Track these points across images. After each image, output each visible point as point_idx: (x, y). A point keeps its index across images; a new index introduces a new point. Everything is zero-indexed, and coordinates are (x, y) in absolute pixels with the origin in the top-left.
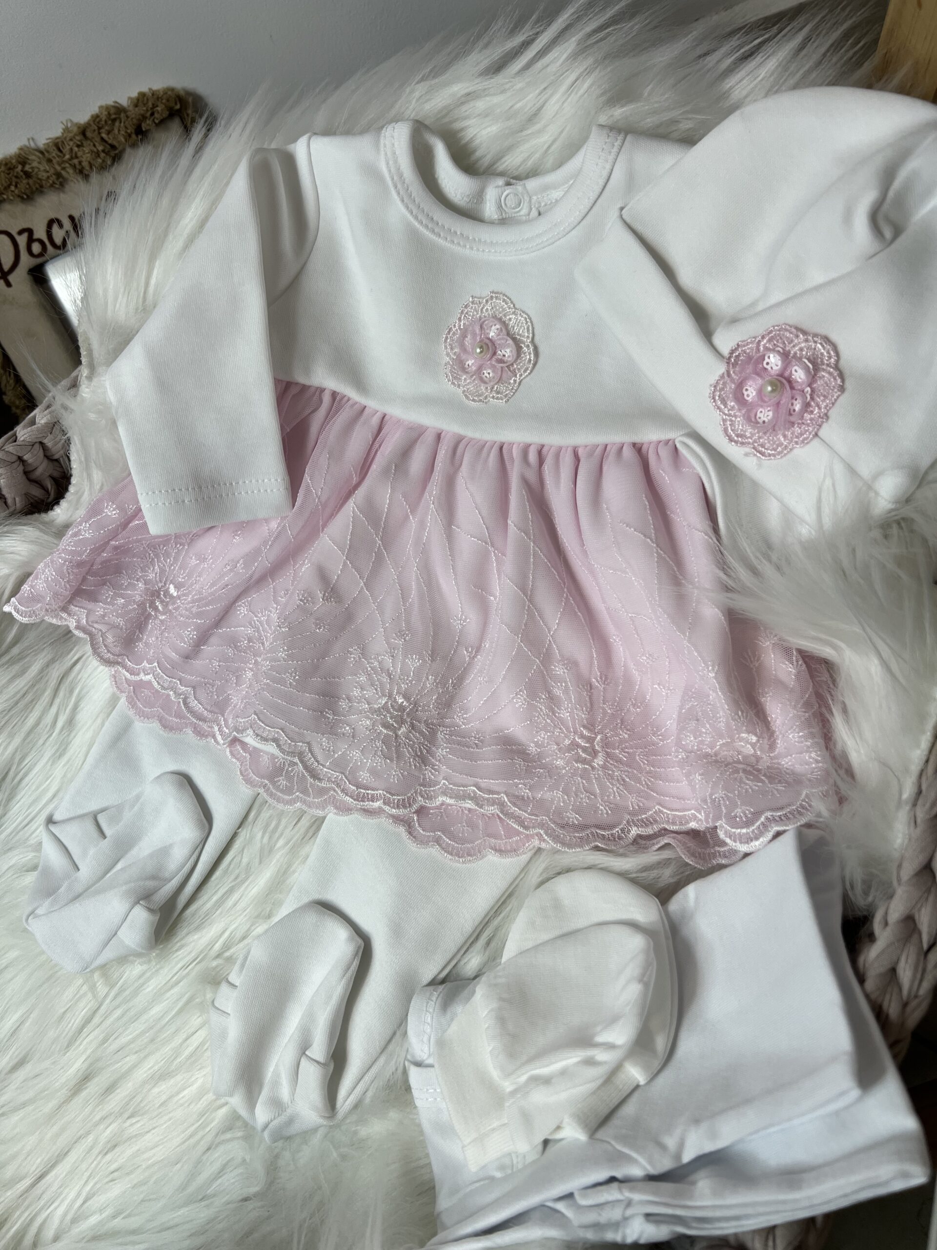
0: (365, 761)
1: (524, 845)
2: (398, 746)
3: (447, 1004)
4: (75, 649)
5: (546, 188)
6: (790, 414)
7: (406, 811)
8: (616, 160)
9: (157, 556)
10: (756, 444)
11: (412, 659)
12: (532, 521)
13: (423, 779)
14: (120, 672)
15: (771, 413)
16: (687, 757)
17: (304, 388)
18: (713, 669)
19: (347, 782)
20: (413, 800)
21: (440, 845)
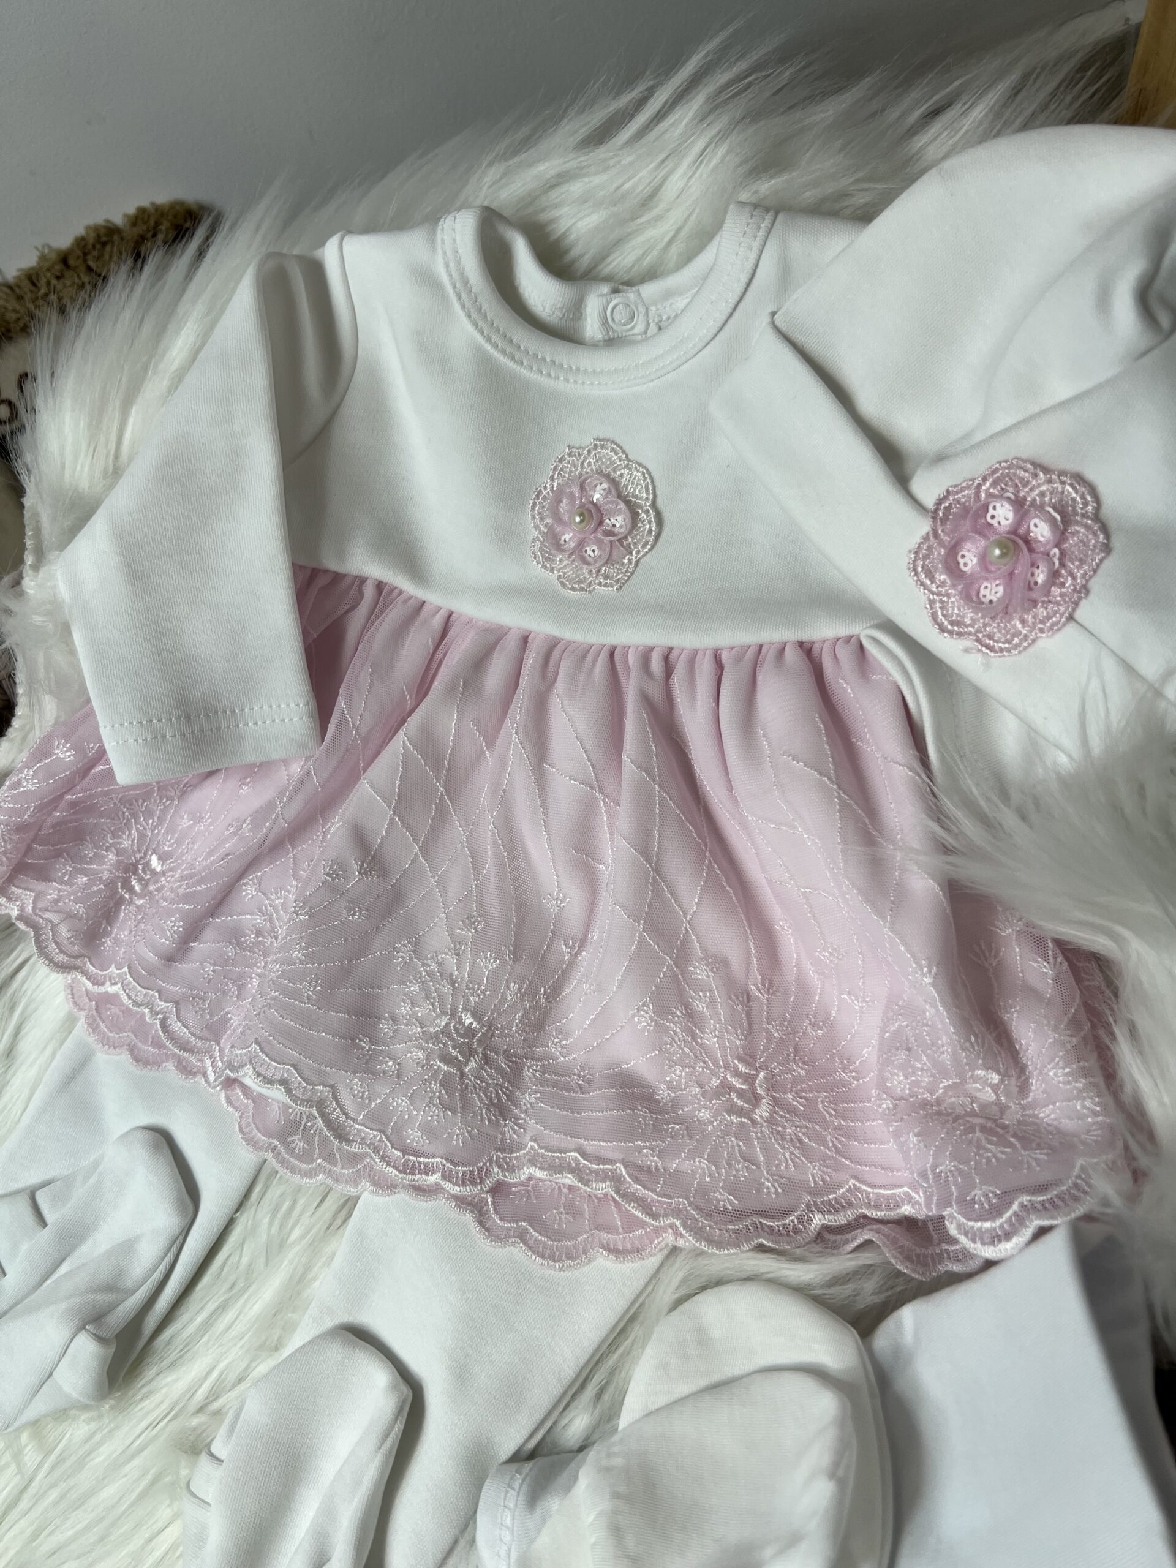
0: (415, 1113)
1: (651, 1243)
2: (464, 1091)
3: (535, 1495)
4: (19, 948)
5: (668, 295)
6: (1030, 589)
7: (476, 1190)
8: (763, 247)
9: (135, 815)
10: (980, 635)
11: (486, 958)
12: (656, 755)
13: (501, 1141)
14: (79, 982)
15: (1001, 589)
16: (895, 1106)
17: (338, 577)
18: (930, 972)
19: (388, 1144)
20: (486, 1173)
21: (525, 1242)
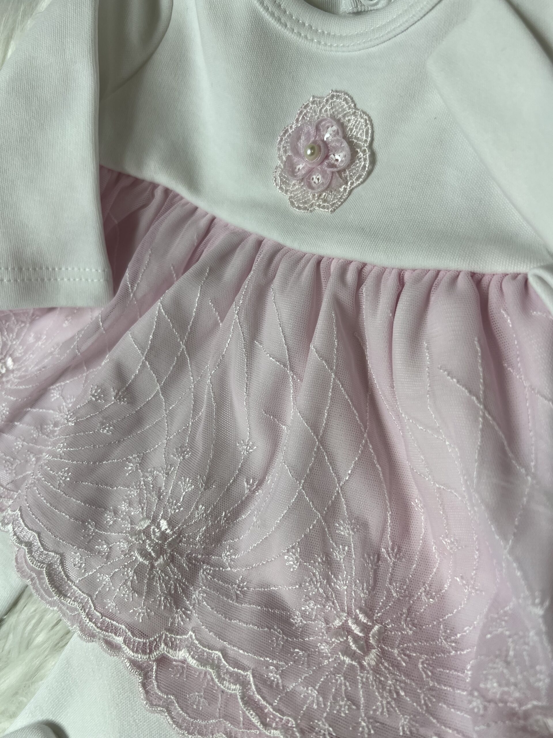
0: (113, 588)
2: (151, 580)
7: (146, 657)
11: (185, 481)
12: (337, 349)
13: (171, 624)
16: (485, 707)
17: (137, 182)
19: (92, 606)
20: (155, 646)
21: (169, 712)
